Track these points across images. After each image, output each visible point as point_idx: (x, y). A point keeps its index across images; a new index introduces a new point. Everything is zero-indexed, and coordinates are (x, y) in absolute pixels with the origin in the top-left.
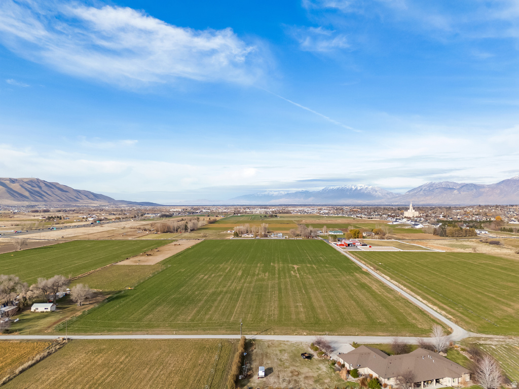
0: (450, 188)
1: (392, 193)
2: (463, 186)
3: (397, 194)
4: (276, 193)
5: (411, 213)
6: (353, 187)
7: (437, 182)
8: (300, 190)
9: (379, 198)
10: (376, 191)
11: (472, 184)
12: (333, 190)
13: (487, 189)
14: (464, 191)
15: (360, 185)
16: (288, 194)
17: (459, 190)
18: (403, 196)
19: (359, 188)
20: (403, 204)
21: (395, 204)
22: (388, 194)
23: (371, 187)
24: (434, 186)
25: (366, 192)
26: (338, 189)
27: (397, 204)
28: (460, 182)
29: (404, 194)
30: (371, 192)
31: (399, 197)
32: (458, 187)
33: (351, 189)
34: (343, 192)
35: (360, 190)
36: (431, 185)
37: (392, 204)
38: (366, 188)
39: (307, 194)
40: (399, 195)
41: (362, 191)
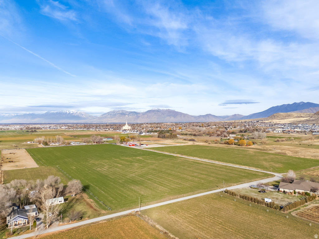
0: (124, 114)
1: (92, 116)
2: (131, 113)
3: (95, 117)
4: (7, 115)
5: (126, 127)
6: (67, 112)
7: (117, 110)
8: (28, 113)
9: (84, 119)
10: (82, 115)
11: (134, 112)
12: (53, 114)
13: (141, 115)
14: (131, 115)
15: (72, 111)
16: (17, 115)
17: (128, 115)
18: (99, 118)
19: (71, 113)
20: (99, 122)
21: (94, 122)
22: (89, 116)
23: (79, 112)
24: (116, 112)
25: (76, 115)
26: (57, 113)
27: (95, 122)
28: (128, 111)
29: (99, 117)
30: (79, 115)
31: (96, 118)
32: (128, 113)
33: (66, 113)
34: (61, 115)
35: (72, 114)
36: (114, 112)
37: (93, 122)
38: (76, 112)
39: (33, 116)
40: (96, 117)
41: (73, 114)
